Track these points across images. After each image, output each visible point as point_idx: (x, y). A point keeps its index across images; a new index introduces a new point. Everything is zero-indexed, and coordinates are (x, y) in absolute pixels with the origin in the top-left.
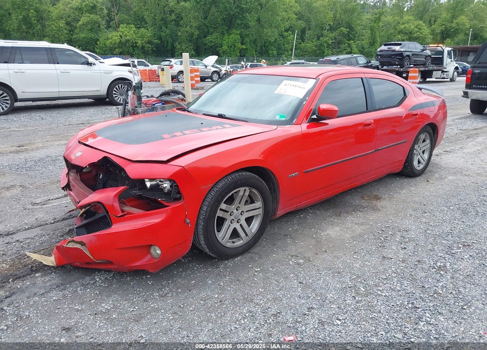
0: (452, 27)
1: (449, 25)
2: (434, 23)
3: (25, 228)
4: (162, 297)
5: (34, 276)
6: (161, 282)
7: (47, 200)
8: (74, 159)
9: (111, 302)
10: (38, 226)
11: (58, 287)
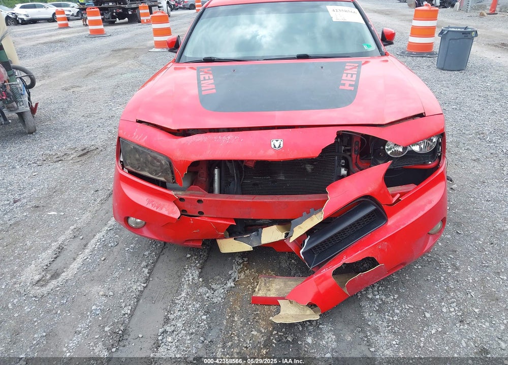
3: (124, 314)
4: (457, 269)
5: (308, 344)
6: (423, 260)
7: (45, 267)
8: (278, 152)
9: (443, 304)
10: (138, 301)
11: (365, 332)
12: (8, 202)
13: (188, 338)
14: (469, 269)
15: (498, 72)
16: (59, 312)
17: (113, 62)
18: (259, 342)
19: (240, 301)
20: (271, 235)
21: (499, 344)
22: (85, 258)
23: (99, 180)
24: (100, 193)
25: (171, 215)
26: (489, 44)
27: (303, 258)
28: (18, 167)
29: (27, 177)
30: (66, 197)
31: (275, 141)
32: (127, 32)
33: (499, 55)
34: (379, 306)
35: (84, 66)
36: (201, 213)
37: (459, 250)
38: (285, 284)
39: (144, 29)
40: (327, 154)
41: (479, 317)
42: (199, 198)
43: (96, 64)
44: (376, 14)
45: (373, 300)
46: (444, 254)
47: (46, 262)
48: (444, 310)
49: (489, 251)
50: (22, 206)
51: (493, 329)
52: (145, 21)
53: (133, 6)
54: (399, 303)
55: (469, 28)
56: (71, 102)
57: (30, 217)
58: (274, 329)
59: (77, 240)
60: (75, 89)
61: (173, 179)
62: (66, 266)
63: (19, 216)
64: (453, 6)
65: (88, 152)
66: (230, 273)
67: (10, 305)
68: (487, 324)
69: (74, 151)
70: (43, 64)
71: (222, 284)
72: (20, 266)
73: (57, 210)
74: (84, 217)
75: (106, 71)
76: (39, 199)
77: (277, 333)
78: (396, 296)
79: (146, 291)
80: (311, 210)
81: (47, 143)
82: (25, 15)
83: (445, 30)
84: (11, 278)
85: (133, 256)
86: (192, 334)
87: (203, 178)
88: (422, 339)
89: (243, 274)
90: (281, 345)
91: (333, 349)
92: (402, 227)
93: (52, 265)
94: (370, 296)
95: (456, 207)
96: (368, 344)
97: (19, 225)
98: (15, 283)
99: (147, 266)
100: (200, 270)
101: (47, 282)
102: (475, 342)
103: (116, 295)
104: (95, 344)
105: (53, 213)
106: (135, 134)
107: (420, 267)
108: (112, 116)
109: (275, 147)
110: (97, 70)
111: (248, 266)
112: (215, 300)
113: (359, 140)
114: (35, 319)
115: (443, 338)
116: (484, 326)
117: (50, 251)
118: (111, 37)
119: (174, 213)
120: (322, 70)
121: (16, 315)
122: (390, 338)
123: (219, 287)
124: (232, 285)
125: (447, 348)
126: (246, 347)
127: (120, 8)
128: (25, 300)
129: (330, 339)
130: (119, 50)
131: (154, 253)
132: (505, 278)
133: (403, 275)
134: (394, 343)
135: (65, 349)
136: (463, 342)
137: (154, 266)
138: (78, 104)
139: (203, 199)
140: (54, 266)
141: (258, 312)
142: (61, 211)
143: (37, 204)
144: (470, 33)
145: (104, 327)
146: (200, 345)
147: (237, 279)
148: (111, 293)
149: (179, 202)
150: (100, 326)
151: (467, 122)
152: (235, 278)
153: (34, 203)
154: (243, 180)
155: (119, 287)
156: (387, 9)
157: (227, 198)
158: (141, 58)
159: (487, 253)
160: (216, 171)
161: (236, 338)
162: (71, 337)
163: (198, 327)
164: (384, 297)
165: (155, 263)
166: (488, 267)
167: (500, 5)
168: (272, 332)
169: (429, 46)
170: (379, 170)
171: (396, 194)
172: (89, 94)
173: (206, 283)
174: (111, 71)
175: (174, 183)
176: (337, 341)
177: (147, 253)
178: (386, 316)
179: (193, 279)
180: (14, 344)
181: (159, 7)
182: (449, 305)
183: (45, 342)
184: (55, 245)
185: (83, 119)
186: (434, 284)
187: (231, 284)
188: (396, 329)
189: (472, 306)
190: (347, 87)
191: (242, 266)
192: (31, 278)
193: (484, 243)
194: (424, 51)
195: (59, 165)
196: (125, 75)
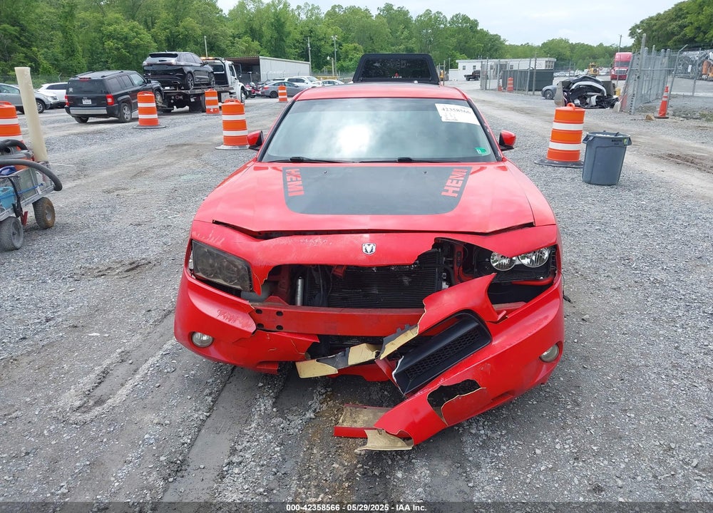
0: (179, 32)
1: (174, 29)
2: (153, 26)
3: (183, 444)
4: (578, 405)
5: (398, 479)
6: (540, 395)
7: (87, 393)
8: (370, 257)
9: (557, 440)
10: (199, 431)
11: (464, 468)
12: (39, 321)
13: (258, 469)
14: (592, 405)
15: (658, 189)
16: (105, 440)
17: (169, 161)
18: (340, 476)
19: (320, 433)
20: (360, 354)
21: (616, 482)
22: (136, 384)
23: (152, 298)
24: (153, 313)
25: (245, 329)
26: (652, 155)
27: (396, 381)
28: (50, 281)
29: (61, 293)
30: (111, 317)
31: (366, 246)
32: (187, 123)
33: (664, 169)
34: (484, 442)
35: (130, 164)
36: (280, 328)
37: (583, 385)
38: (374, 415)
39: (210, 121)
40: (426, 266)
41: (596, 455)
42: (279, 310)
43: (146, 162)
44: (513, 112)
45: (477, 436)
46: (565, 390)
47: (88, 387)
48: (558, 447)
49: (618, 387)
50: (57, 325)
51: (611, 467)
52: (212, 110)
53: (198, 91)
54: (506, 439)
55: (621, 135)
56: (115, 208)
57: (67, 338)
58: (358, 462)
59: (126, 364)
60: (121, 192)
61: (251, 287)
62: (112, 393)
63: (54, 336)
64: (612, 106)
65: (137, 266)
66: (310, 403)
67: (45, 432)
68: (606, 462)
69: (120, 265)
70: (76, 160)
71: (300, 415)
72: (56, 391)
73: (100, 331)
74: (134, 339)
75: (159, 171)
76: (78, 318)
77: (362, 467)
78: (504, 432)
79: (209, 421)
80: (407, 326)
81: (86, 254)
82: (52, 97)
83: (590, 136)
84: (46, 404)
85: (194, 384)
86: (263, 466)
87: (284, 288)
88: (529, 476)
89: (325, 405)
90: (366, 479)
91: (426, 485)
92: (508, 347)
93: (95, 391)
94: (473, 432)
95: (586, 340)
96: (466, 479)
97: (53, 346)
98: (51, 409)
99: (210, 394)
100: (274, 400)
101: (89, 409)
102: (589, 480)
103: (173, 424)
104: (149, 473)
105: (94, 334)
106: (211, 235)
107: (535, 403)
108: (168, 226)
109: (367, 251)
110: (148, 170)
111: (332, 396)
112: (291, 432)
113: (461, 250)
114: (77, 447)
115: (552, 475)
116: (601, 464)
117: (92, 376)
118: (166, 130)
119: (249, 326)
120: (425, 175)
121: (53, 442)
122: (492, 473)
123: (296, 417)
124: (312, 416)
125: (556, 485)
126: (326, 480)
127: (180, 94)
128: (63, 427)
129: (423, 474)
130: (177, 146)
131: (219, 381)
132: (633, 415)
133: (514, 411)
134: (497, 478)
135: (113, 479)
136: (576, 480)
137: (219, 395)
138: (124, 210)
139: (282, 310)
140: (98, 392)
141: (342, 445)
142: (105, 332)
143: (76, 323)
144: (621, 140)
145: (158, 457)
146: (272, 477)
147: (318, 410)
148: (167, 422)
149: (255, 314)
150: (154, 455)
151: (611, 246)
152: (315, 409)
153: (71, 322)
154: (331, 293)
155: (177, 416)
156: (528, 106)
157: (311, 310)
158: (205, 156)
159: (615, 389)
160: (300, 282)
161: (314, 471)
162: (119, 466)
163: (271, 459)
164: (489, 433)
165: (220, 392)
166: (614, 403)
167: (674, 108)
168: (356, 465)
169: (575, 154)
170: (482, 283)
171: (502, 311)
172: (138, 198)
173: (281, 414)
174: (167, 171)
175: (251, 291)
176: (431, 476)
177: (210, 380)
178: (491, 452)
179: (266, 409)
180: (53, 471)
181: (231, 93)
182: (564, 442)
183: (89, 471)
184: (98, 370)
185: (131, 228)
186: (550, 420)
187: (310, 415)
188: (500, 465)
189: (590, 444)
190: (450, 194)
191: (324, 396)
192: (70, 403)
193: (613, 378)
194: (568, 160)
195: (101, 280)
196: (185, 177)
